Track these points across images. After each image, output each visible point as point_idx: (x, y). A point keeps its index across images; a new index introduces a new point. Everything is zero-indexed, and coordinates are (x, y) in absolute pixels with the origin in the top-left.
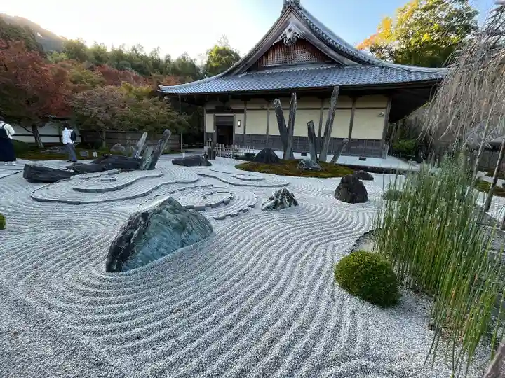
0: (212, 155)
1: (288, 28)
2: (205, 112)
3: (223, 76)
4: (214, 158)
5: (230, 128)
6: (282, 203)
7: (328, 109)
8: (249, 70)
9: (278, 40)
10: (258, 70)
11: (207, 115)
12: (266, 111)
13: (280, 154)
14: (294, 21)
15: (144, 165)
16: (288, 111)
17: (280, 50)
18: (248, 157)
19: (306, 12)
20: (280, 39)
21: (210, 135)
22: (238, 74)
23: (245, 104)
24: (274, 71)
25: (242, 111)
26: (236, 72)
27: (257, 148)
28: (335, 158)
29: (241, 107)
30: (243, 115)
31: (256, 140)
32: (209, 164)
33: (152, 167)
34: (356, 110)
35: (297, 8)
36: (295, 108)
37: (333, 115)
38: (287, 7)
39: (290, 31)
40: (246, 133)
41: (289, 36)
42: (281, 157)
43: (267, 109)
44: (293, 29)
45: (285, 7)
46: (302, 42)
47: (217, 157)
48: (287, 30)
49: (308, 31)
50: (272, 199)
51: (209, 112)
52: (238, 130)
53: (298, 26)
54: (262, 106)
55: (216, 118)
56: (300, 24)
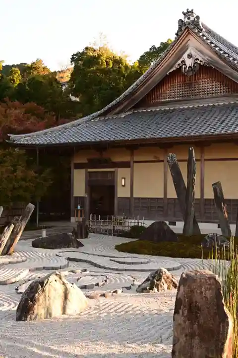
0: (83, 231)
1: (188, 52)
2: (72, 166)
3: (100, 116)
4: (86, 237)
5: (111, 189)
8: (136, 107)
9: (174, 69)
10: (149, 106)
11: (75, 170)
12: (162, 163)
14: (193, 45)
17: (179, 80)
18: (136, 231)
19: (209, 32)
20: (176, 66)
21: (80, 200)
22: (119, 113)
23: (132, 155)
25: (126, 165)
27: (148, 218)
29: (126, 159)
30: (128, 170)
31: (148, 206)
32: (80, 245)
38: (183, 28)
39: (190, 56)
40: (135, 196)
41: (189, 62)
43: (163, 161)
44: (194, 53)
45: (180, 29)
46: (205, 70)
47: (90, 235)
48: (185, 56)
49: (213, 56)
51: (79, 166)
52: (122, 192)
53: (201, 52)
54: (156, 157)
55: (89, 175)
56: (202, 48)
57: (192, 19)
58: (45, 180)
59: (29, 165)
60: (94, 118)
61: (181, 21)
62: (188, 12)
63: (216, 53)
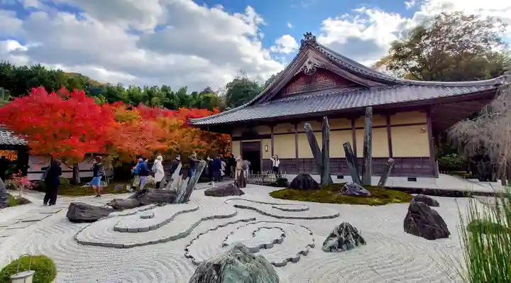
0: (242, 182)
1: (308, 60)
3: (248, 105)
4: (245, 186)
6: (347, 242)
7: (363, 128)
8: (272, 99)
9: (299, 72)
10: (281, 98)
11: (233, 142)
12: (294, 135)
13: (317, 178)
14: (312, 56)
15: (179, 198)
16: (321, 133)
17: (302, 79)
19: (323, 47)
20: (300, 70)
22: (262, 103)
23: (272, 129)
24: (297, 97)
25: (268, 137)
26: (260, 101)
28: (383, 181)
29: (269, 132)
30: (270, 140)
31: (288, 164)
32: (242, 193)
33: (186, 199)
34: (392, 128)
35: (314, 45)
36: (328, 131)
37: (370, 135)
38: (305, 44)
39: (310, 63)
41: (309, 67)
42: (319, 182)
43: (294, 133)
44: (312, 61)
45: (302, 45)
46: (321, 71)
47: (247, 185)
48: (306, 63)
49: (326, 61)
50: (333, 235)
51: (236, 139)
52: (265, 155)
53: (317, 59)
54: (289, 130)
55: (243, 144)
56: (319, 57)
57: (310, 38)
58: (213, 147)
59: (202, 137)
60: (245, 107)
61: (302, 40)
62: (308, 34)
63: (328, 58)
